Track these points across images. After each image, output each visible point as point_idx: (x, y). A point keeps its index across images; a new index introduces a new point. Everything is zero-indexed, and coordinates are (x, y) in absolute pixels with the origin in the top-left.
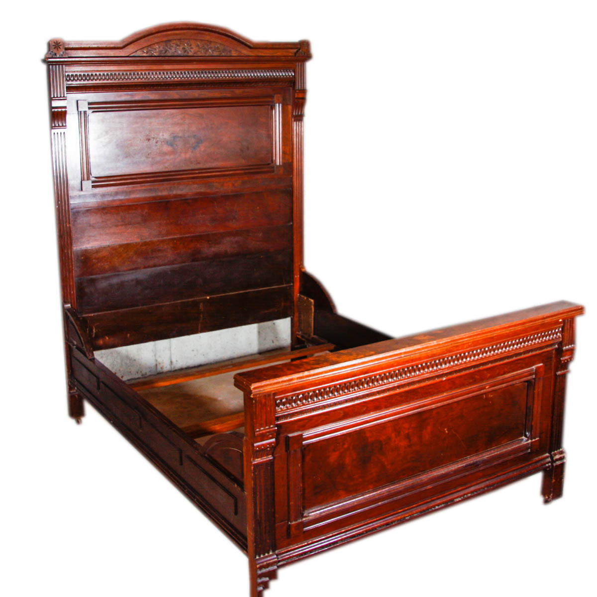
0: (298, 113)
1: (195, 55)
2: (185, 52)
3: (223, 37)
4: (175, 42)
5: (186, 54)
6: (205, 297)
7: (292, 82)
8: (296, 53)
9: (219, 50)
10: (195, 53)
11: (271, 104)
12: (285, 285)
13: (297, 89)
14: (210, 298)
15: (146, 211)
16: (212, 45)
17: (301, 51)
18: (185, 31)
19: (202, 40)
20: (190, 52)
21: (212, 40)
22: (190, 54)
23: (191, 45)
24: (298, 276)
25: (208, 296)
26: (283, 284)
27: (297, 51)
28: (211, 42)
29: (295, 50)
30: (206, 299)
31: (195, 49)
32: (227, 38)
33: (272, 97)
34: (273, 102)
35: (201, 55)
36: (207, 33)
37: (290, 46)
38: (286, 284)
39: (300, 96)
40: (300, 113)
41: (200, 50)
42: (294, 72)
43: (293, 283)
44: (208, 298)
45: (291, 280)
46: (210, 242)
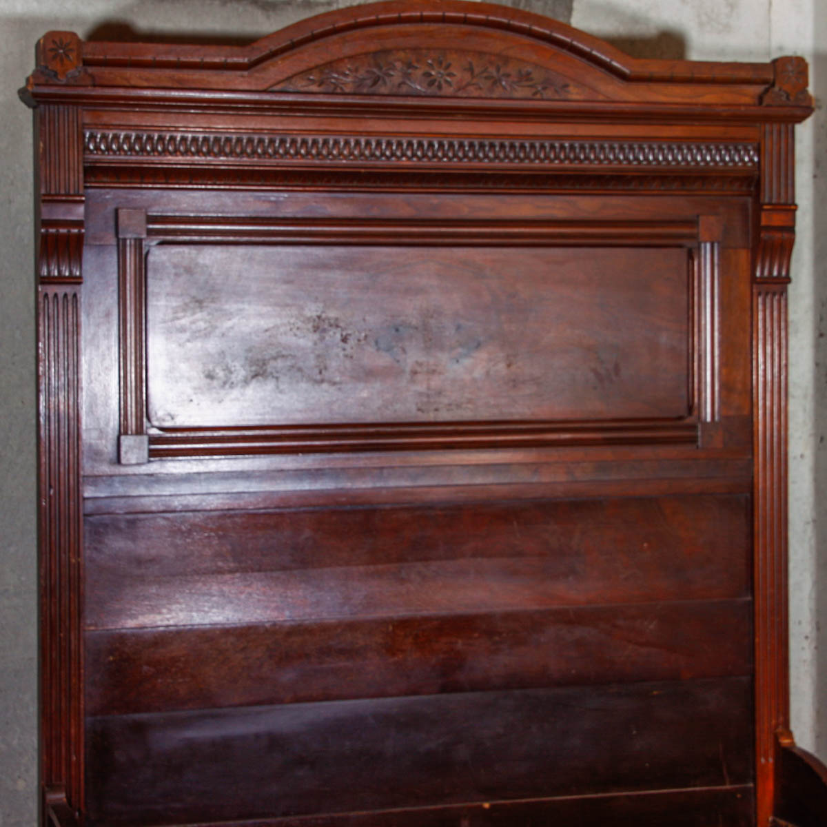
0: (771, 272)
1: (460, 94)
2: (431, 84)
3: (547, 46)
4: (402, 55)
5: (433, 90)
6: (478, 803)
7: (751, 181)
8: (760, 99)
9: (530, 83)
10: (459, 89)
11: (688, 243)
12: (728, 787)
13: (767, 200)
14: (492, 807)
15: (307, 533)
16: (511, 69)
17: (776, 89)
18: (433, 27)
19: (480, 54)
20: (444, 85)
21: (511, 53)
22: (448, 90)
23: (448, 66)
24: (771, 760)
25: (486, 800)
26: (724, 784)
27: (767, 91)
28: (506, 60)
29: (759, 89)
30: (481, 807)
31: (459, 75)
32: (555, 48)
33: (692, 223)
34: (693, 237)
35: (476, 94)
36: (499, 33)
37: (743, 74)
38: (731, 783)
39: (777, 220)
40: (784, 273)
41: (475, 81)
42: (758, 151)
43: (754, 780)
44: (487, 805)
45: (749, 771)
46: (497, 638)
